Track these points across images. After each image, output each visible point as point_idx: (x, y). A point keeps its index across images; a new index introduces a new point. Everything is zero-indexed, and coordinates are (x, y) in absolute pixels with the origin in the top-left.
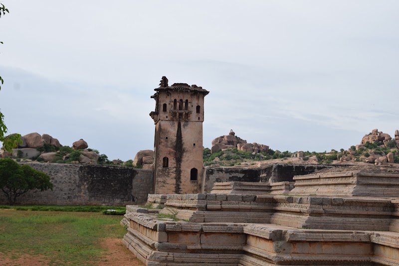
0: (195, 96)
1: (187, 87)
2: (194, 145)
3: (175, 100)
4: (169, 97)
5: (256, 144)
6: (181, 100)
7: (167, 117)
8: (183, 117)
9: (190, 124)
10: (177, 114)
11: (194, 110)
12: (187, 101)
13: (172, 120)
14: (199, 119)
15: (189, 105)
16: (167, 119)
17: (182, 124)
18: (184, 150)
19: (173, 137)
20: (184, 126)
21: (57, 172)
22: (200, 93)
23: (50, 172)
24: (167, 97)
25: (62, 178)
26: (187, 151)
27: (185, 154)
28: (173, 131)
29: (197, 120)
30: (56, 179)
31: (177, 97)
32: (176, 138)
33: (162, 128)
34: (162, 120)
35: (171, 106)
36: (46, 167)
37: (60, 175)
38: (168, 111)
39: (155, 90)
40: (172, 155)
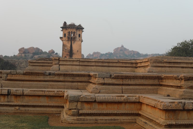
0: (78, 30)
1: (74, 26)
2: (78, 51)
3: (69, 32)
4: (67, 31)
5: (133, 51)
6: (72, 32)
7: (66, 39)
8: (73, 39)
9: (76, 42)
10: (70, 38)
11: (78, 36)
12: (74, 32)
13: (68, 40)
14: (80, 40)
15: (75, 34)
16: (66, 40)
17: (73, 42)
18: (73, 53)
19: (69, 48)
20: (74, 43)
21: (22, 63)
22: (80, 28)
23: (19, 63)
24: (66, 31)
25: (23, 66)
26: (75, 54)
27: (74, 55)
28: (69, 45)
29: (79, 40)
30: (21, 66)
31: (70, 30)
32: (70, 48)
33: (64, 44)
34: (64, 41)
35: (67, 34)
36: (17, 61)
37: (22, 64)
38: (66, 36)
39: (61, 27)
40: (68, 55)
